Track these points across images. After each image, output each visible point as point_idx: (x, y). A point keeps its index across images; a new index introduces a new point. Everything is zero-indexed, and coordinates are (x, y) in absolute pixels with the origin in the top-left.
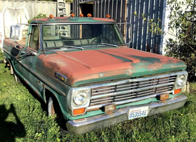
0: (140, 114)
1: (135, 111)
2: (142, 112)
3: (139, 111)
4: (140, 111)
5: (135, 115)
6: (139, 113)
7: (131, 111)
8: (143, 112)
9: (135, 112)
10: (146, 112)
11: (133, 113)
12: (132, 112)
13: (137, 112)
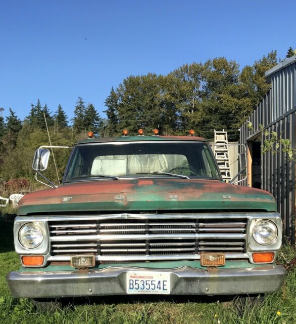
0: (152, 287)
1: (141, 277)
2: (156, 283)
3: (148, 279)
4: (151, 280)
5: (141, 286)
6: (150, 283)
7: (131, 277)
8: (159, 282)
9: (140, 280)
10: (165, 283)
11: (137, 282)
12: (134, 279)
13: (145, 280)
